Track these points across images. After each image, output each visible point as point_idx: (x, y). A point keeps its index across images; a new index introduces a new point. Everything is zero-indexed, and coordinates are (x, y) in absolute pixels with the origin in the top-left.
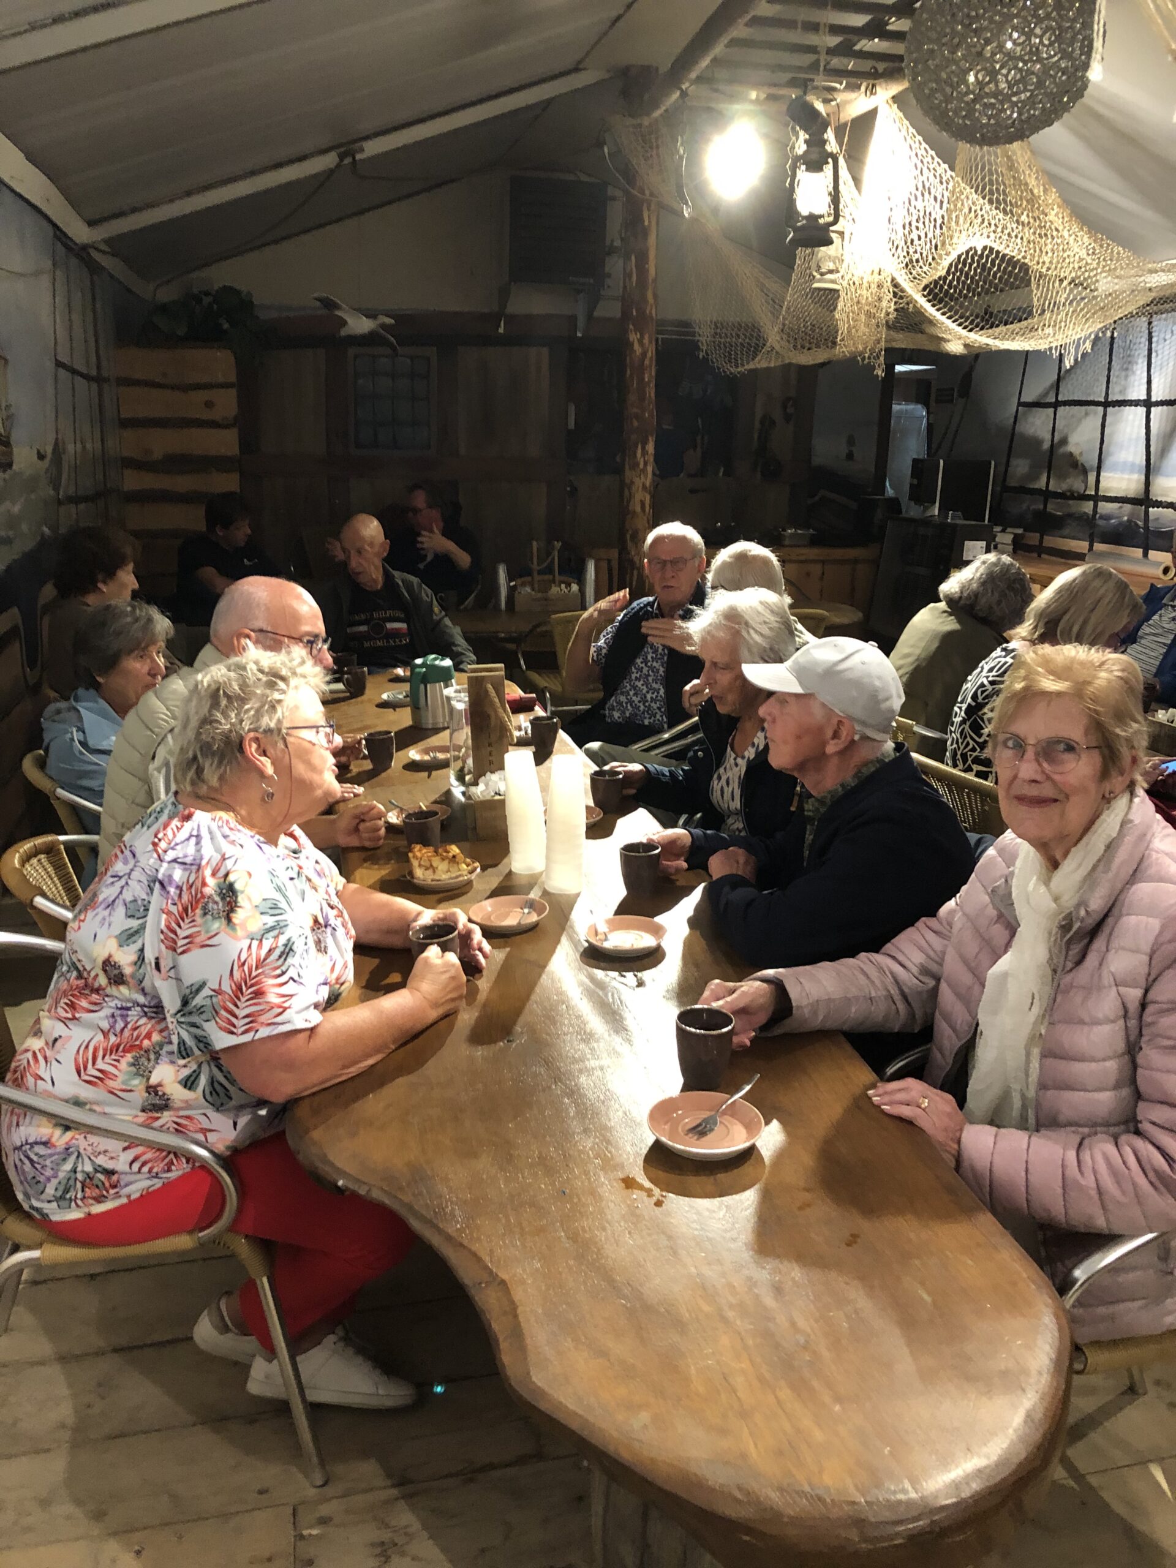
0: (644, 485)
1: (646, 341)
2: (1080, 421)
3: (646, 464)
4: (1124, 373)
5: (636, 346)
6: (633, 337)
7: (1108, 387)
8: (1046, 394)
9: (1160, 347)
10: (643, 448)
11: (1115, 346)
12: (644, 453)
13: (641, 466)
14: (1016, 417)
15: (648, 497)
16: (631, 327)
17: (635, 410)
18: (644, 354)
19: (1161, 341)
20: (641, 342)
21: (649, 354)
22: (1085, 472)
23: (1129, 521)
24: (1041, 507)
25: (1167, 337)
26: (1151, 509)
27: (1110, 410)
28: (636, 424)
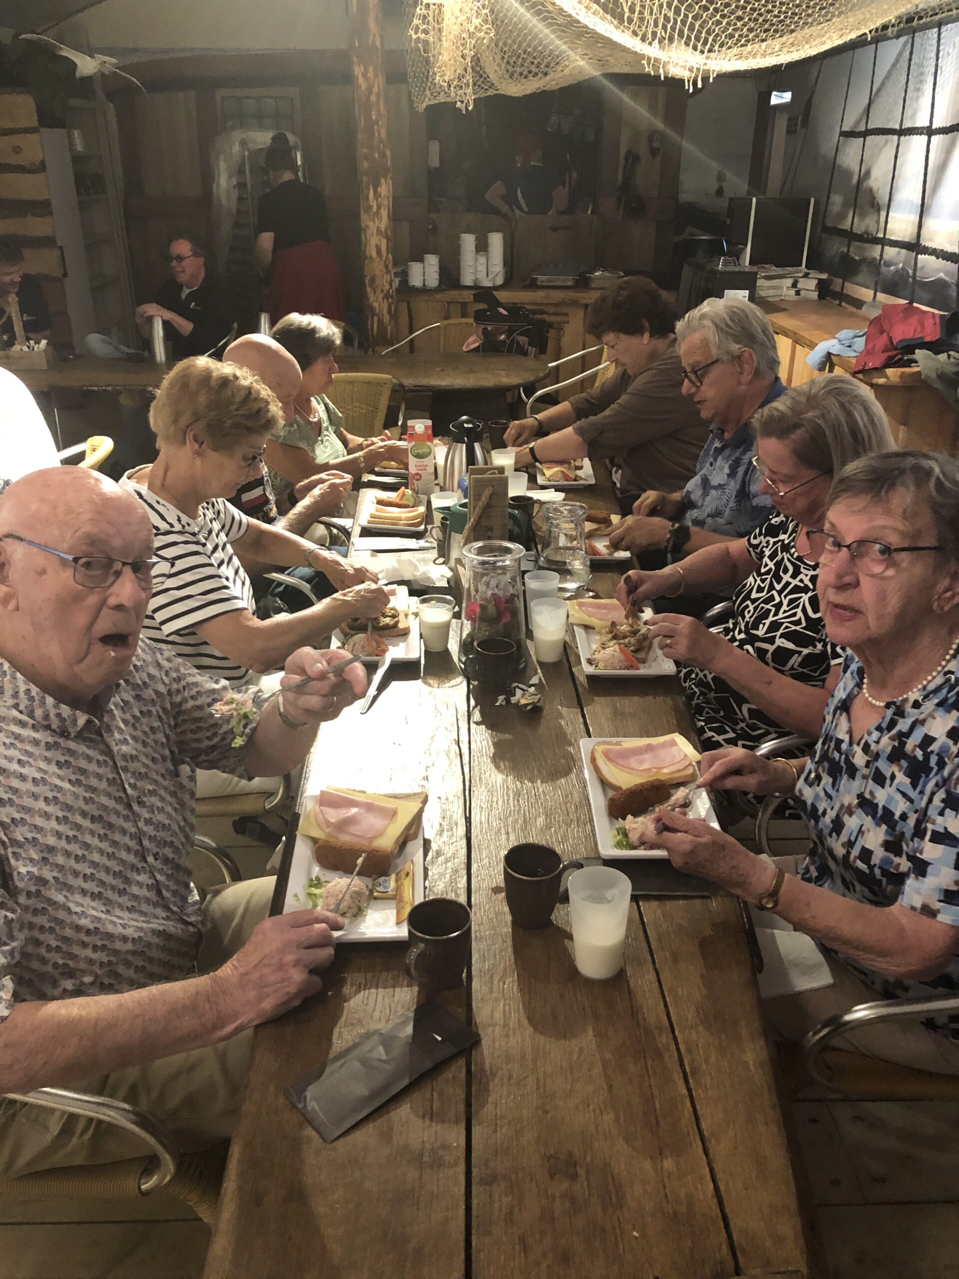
0: (378, 229)
1: (371, 74)
2: (881, 149)
3: (379, 207)
4: (916, 94)
5: (361, 80)
6: (358, 70)
7: (903, 113)
8: (858, 122)
9: (945, 62)
10: (375, 191)
11: (912, 62)
12: (377, 195)
13: (375, 209)
14: (837, 148)
15: (384, 242)
16: (355, 60)
17: (365, 151)
18: (369, 90)
19: (946, 56)
20: (365, 75)
21: (375, 90)
22: (879, 210)
23: (903, 269)
24: (845, 250)
25: (950, 51)
26: (919, 256)
27: (902, 138)
28: (366, 165)
